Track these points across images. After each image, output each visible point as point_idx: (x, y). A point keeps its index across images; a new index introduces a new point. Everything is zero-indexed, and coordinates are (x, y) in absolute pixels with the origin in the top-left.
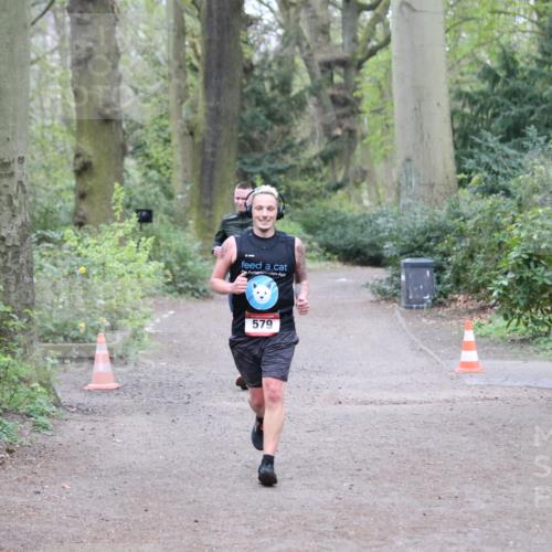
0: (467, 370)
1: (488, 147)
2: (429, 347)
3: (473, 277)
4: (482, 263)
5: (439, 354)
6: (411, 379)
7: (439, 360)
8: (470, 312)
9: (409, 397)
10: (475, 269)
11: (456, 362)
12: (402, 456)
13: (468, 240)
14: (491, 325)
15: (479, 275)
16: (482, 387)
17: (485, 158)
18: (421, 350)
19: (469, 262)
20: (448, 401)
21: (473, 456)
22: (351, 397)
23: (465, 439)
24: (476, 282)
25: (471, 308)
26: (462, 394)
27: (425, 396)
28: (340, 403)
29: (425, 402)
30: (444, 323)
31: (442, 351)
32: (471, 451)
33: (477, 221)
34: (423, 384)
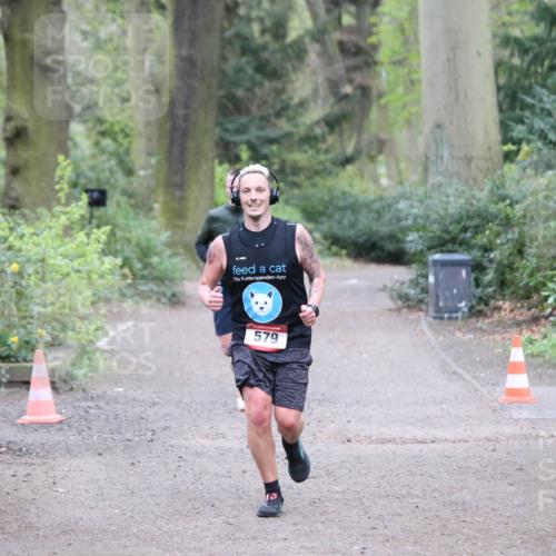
0: (515, 399)
1: (543, 109)
2: (465, 369)
3: (522, 277)
4: (534, 260)
5: (474, 378)
6: (442, 410)
7: (478, 386)
8: (519, 324)
9: (439, 433)
10: (525, 269)
11: (499, 389)
12: (430, 511)
13: (516, 229)
14: (545, 341)
15: (531, 275)
16: (533, 421)
17: (539, 124)
18: (454, 373)
19: (518, 259)
20: (488, 439)
21: (521, 511)
22: (363, 434)
23: (512, 489)
24: (527, 284)
25: (520, 318)
26: (508, 430)
27: (460, 432)
28: (349, 441)
29: (460, 441)
30: (484, 339)
31: (482, 375)
32: (519, 505)
33: (528, 205)
34: (457, 416)
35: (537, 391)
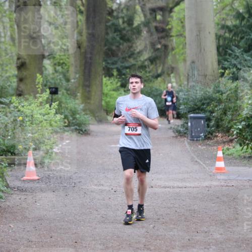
0: (219, 171)
1: (235, 55)
2: (201, 160)
4: (230, 117)
5: (204, 163)
6: (190, 176)
7: (205, 167)
8: (224, 143)
9: (188, 185)
11: (213, 168)
12: (181, 213)
14: (234, 149)
15: (229, 123)
16: (226, 180)
17: (234, 62)
18: (196, 161)
19: (224, 116)
20: (207, 187)
21: (216, 212)
22: (158, 184)
23: (214, 205)
24: (227, 126)
25: (225, 140)
26: (215, 183)
27: (196, 184)
28: (152, 187)
29: (196, 187)
30: (210, 148)
31: (207, 162)
32: (216, 211)
33: (228, 94)
34: (196, 178)
35: (228, 169)
